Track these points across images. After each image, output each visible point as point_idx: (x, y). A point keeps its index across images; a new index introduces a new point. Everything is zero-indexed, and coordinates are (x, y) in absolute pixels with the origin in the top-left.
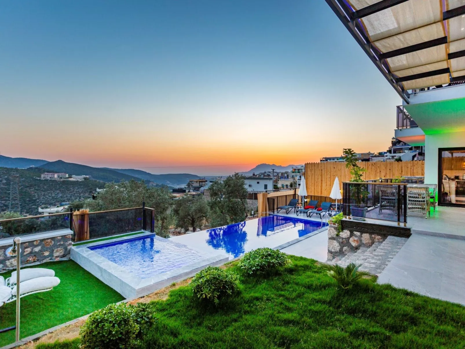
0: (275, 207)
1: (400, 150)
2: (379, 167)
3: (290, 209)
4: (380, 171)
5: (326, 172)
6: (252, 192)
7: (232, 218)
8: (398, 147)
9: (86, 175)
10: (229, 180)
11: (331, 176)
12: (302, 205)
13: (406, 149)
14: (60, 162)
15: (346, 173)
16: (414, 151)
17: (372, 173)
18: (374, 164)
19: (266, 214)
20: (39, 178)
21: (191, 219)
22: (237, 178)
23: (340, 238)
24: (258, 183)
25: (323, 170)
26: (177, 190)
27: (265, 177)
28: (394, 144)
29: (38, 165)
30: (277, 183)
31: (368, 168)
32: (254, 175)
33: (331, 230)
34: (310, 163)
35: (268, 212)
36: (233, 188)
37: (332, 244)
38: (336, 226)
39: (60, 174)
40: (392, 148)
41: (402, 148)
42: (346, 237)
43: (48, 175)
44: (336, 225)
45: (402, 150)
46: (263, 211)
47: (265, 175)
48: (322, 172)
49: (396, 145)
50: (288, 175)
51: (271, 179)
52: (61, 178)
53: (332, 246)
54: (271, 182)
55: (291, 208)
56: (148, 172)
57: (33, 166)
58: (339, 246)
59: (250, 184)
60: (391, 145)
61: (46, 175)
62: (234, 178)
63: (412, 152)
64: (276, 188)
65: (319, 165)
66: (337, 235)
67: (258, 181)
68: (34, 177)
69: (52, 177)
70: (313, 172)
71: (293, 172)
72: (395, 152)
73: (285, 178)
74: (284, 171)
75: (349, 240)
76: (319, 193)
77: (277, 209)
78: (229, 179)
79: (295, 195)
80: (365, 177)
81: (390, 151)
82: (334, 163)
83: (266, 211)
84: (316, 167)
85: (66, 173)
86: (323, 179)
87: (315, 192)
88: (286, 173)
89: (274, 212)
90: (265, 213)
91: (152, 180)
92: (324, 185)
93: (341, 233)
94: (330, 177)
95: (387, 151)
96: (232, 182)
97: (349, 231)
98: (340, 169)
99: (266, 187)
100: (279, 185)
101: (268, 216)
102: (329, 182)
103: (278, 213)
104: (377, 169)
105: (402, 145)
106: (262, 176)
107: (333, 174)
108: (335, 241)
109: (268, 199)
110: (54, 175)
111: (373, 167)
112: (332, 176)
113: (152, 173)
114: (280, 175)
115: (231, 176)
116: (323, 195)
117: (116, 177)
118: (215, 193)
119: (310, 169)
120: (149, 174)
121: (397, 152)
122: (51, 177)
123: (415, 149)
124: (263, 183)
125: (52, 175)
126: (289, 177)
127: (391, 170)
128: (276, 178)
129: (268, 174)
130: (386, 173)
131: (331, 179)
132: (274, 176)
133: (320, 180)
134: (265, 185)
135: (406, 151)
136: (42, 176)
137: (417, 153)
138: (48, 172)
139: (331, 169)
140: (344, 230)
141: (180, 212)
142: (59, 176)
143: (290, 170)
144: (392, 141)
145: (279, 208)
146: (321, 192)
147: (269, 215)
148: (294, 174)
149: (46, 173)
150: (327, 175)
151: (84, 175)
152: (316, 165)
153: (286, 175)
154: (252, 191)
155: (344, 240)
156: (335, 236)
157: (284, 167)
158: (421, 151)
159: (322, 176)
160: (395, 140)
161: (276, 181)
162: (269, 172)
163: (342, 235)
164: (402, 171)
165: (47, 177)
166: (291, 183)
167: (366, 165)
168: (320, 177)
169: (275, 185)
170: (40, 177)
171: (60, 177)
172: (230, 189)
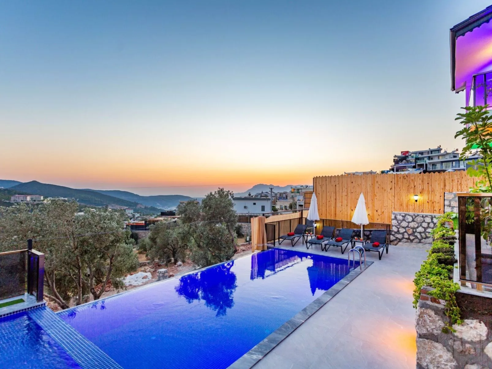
0: (277, 237)
1: (404, 168)
2: (412, 180)
3: (296, 239)
4: (415, 186)
5: (341, 188)
6: (247, 215)
7: (213, 254)
8: (401, 165)
9: (64, 197)
10: (210, 199)
11: (347, 192)
12: (313, 234)
13: (410, 167)
14: (34, 183)
15: (368, 190)
16: (418, 170)
17: (404, 188)
18: (406, 177)
19: (263, 246)
20: (8, 201)
21: (172, 249)
22: (221, 196)
23: (455, 339)
24: (255, 204)
25: (337, 185)
26: (166, 213)
27: (262, 198)
28: (396, 162)
29: (8, 187)
30: (275, 204)
31: (398, 181)
32: (250, 195)
33: (426, 317)
34: (319, 176)
35: (266, 244)
36: (214, 210)
37: (430, 352)
38: (441, 306)
39: (34, 197)
40: (395, 166)
41: (405, 166)
42: (474, 340)
43: (19, 197)
44: (439, 303)
45: (406, 168)
46: (258, 243)
47: (263, 195)
48: (335, 189)
49: (398, 163)
50: (287, 196)
51: (269, 199)
52: (35, 201)
53: (429, 357)
54: (269, 202)
55: (298, 238)
56: (135, 193)
57: (2, 187)
58: (451, 361)
59: (246, 205)
60: (393, 164)
61: (16, 197)
62: (217, 196)
63: (416, 170)
64: (275, 211)
65: (332, 179)
66: (446, 331)
67: (254, 202)
68: (3, 200)
69: (25, 199)
70: (324, 188)
71: (292, 192)
72: (397, 171)
73: (284, 198)
74: (282, 191)
75: (483, 349)
76: (332, 216)
77: (279, 239)
78: (210, 197)
79: (301, 219)
80: (393, 194)
81: (393, 170)
82: (352, 177)
83: (263, 242)
84: (327, 181)
85: (41, 195)
86: (338, 198)
87: (326, 215)
88: (285, 193)
89: (274, 244)
90: (261, 245)
91: (140, 202)
92: (339, 204)
93: (456, 327)
94: (346, 194)
95: (390, 169)
96: (213, 201)
97: (483, 324)
98: (359, 184)
99: (263, 208)
100: (277, 207)
101: (266, 248)
102: (346, 201)
103: (280, 244)
104: (410, 183)
105: (405, 163)
106: (259, 197)
107: (351, 190)
108: (439, 346)
109: (266, 225)
110: (26, 197)
111: (405, 181)
112: (349, 193)
113: (141, 194)
114: (278, 195)
115: (213, 193)
116: (337, 219)
117: (99, 200)
118: (189, 218)
119: (320, 184)
120: (137, 196)
121: (399, 170)
122: (22, 199)
123: (419, 167)
124: (260, 204)
125: (24, 197)
126: (288, 198)
127: (430, 185)
128: (274, 198)
129: (265, 195)
130: (423, 189)
131: (347, 198)
132: (273, 197)
133: (333, 199)
134: (262, 206)
135: (409, 169)
136: (12, 198)
137: (422, 171)
138: (19, 194)
139: (347, 184)
140: (467, 318)
141: (158, 240)
142: (32, 199)
143: (288, 191)
144: (394, 160)
145: (281, 238)
146: (335, 214)
147: (268, 248)
148: (293, 194)
149: (17, 196)
150: (342, 192)
151: (62, 197)
152: (328, 179)
153: (284, 196)
154: (247, 213)
155: (468, 346)
156: (439, 332)
157: (282, 188)
158: (425, 169)
159: (336, 193)
160: (396, 158)
161: (274, 203)
162: (267, 193)
163: (461, 332)
164: (445, 186)
165: (17, 200)
166: (291, 204)
167: (394, 178)
168: (333, 195)
169: (273, 207)
170: (9, 199)
171: (34, 199)
172: (211, 212)
